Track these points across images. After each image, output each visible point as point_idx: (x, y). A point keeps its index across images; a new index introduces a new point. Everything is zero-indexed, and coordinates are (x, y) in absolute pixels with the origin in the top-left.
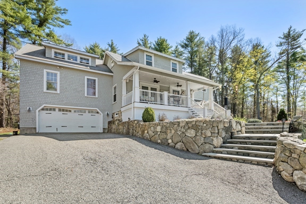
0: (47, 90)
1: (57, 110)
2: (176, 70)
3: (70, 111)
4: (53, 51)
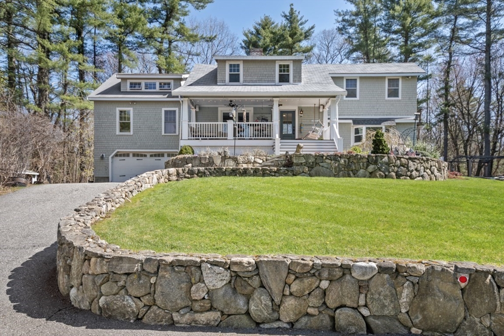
0: (120, 132)
1: (131, 155)
2: (289, 75)
3: (145, 156)
4: (128, 82)
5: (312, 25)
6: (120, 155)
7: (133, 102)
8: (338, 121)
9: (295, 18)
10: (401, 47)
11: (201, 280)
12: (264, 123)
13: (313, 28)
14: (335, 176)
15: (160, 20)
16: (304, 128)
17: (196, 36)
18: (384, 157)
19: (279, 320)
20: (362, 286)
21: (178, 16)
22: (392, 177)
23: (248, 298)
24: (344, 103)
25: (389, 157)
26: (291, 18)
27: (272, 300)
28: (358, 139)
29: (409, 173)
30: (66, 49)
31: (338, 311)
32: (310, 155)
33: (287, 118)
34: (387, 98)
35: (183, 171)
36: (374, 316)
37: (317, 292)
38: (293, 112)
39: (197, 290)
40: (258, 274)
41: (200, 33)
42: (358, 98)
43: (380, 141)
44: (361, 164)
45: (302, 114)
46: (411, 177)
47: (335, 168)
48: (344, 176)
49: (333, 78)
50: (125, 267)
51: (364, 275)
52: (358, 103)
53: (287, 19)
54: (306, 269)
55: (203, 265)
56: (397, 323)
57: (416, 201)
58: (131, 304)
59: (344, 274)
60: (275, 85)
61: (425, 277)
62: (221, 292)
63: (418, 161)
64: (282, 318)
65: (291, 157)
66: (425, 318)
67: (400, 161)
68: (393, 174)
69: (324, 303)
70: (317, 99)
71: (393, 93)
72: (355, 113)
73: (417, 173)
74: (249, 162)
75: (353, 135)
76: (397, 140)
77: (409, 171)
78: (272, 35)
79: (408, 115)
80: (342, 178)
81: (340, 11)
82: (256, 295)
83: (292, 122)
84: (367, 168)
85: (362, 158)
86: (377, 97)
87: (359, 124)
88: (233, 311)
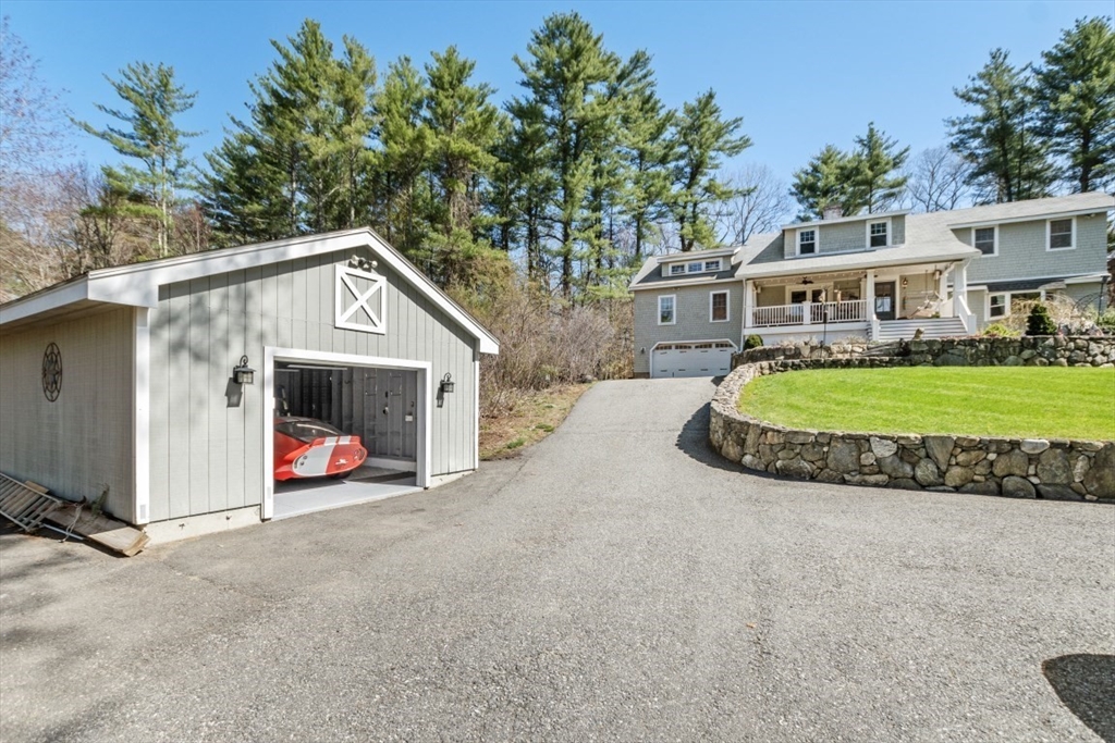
0: (662, 322)
1: (673, 347)
2: (885, 236)
3: (690, 347)
4: (670, 266)
5: (905, 147)
6: (662, 348)
7: (676, 288)
8: (966, 289)
9: (876, 142)
10: (1074, 155)
11: (870, 450)
12: (853, 301)
13: (906, 150)
14: (971, 365)
15: (683, 180)
16: (909, 303)
17: (730, 192)
18: (1047, 339)
19: (943, 484)
20: (1032, 459)
21: (705, 170)
22: (1061, 365)
23: (914, 466)
25: (1055, 339)
26: (871, 143)
27: (938, 468)
28: (997, 311)
29: (1090, 359)
30: (593, 236)
31: (1006, 479)
32: (936, 341)
33: (884, 290)
34: (1048, 248)
35: (776, 364)
36: (1045, 484)
37: (985, 462)
38: (893, 283)
39: (867, 458)
40: (924, 447)
41: (733, 187)
42: (996, 253)
43: (1041, 319)
44: (1011, 349)
45: (905, 284)
46: (1093, 363)
47: (972, 355)
48: (984, 364)
49: (953, 230)
50: (801, 439)
51: (1034, 449)
52: (996, 260)
53: (865, 145)
54: (973, 444)
55: (872, 439)
56: (1070, 491)
57: (1099, 391)
58: (807, 466)
59: (1013, 449)
60: (865, 251)
61: (1103, 452)
62: (889, 460)
63: (1106, 342)
64: (947, 482)
65: (907, 343)
66: (1101, 486)
67: (1075, 343)
68: (1064, 360)
69: (991, 472)
70: (933, 265)
72: (991, 276)
73: (1105, 359)
74: (845, 352)
75: (988, 306)
76: (1068, 311)
77: (1089, 355)
78: (838, 171)
79: (1089, 271)
80: (981, 368)
81: (954, 118)
82: (922, 463)
83: (892, 295)
84: (1020, 353)
85: (1012, 341)
86: (1030, 249)
87: (998, 290)
88: (901, 475)
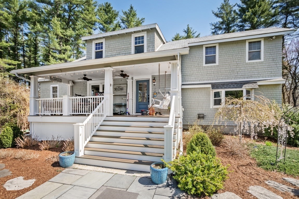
2: (143, 46)
9: (190, 32)
24: (204, 69)
34: (247, 61)
38: (148, 81)
42: (217, 63)
45: (155, 82)
52: (217, 68)
53: (186, 33)
71: (255, 55)
72: (214, 78)
75: (212, 99)
79: (271, 76)
86: (236, 61)
87: (217, 88)
